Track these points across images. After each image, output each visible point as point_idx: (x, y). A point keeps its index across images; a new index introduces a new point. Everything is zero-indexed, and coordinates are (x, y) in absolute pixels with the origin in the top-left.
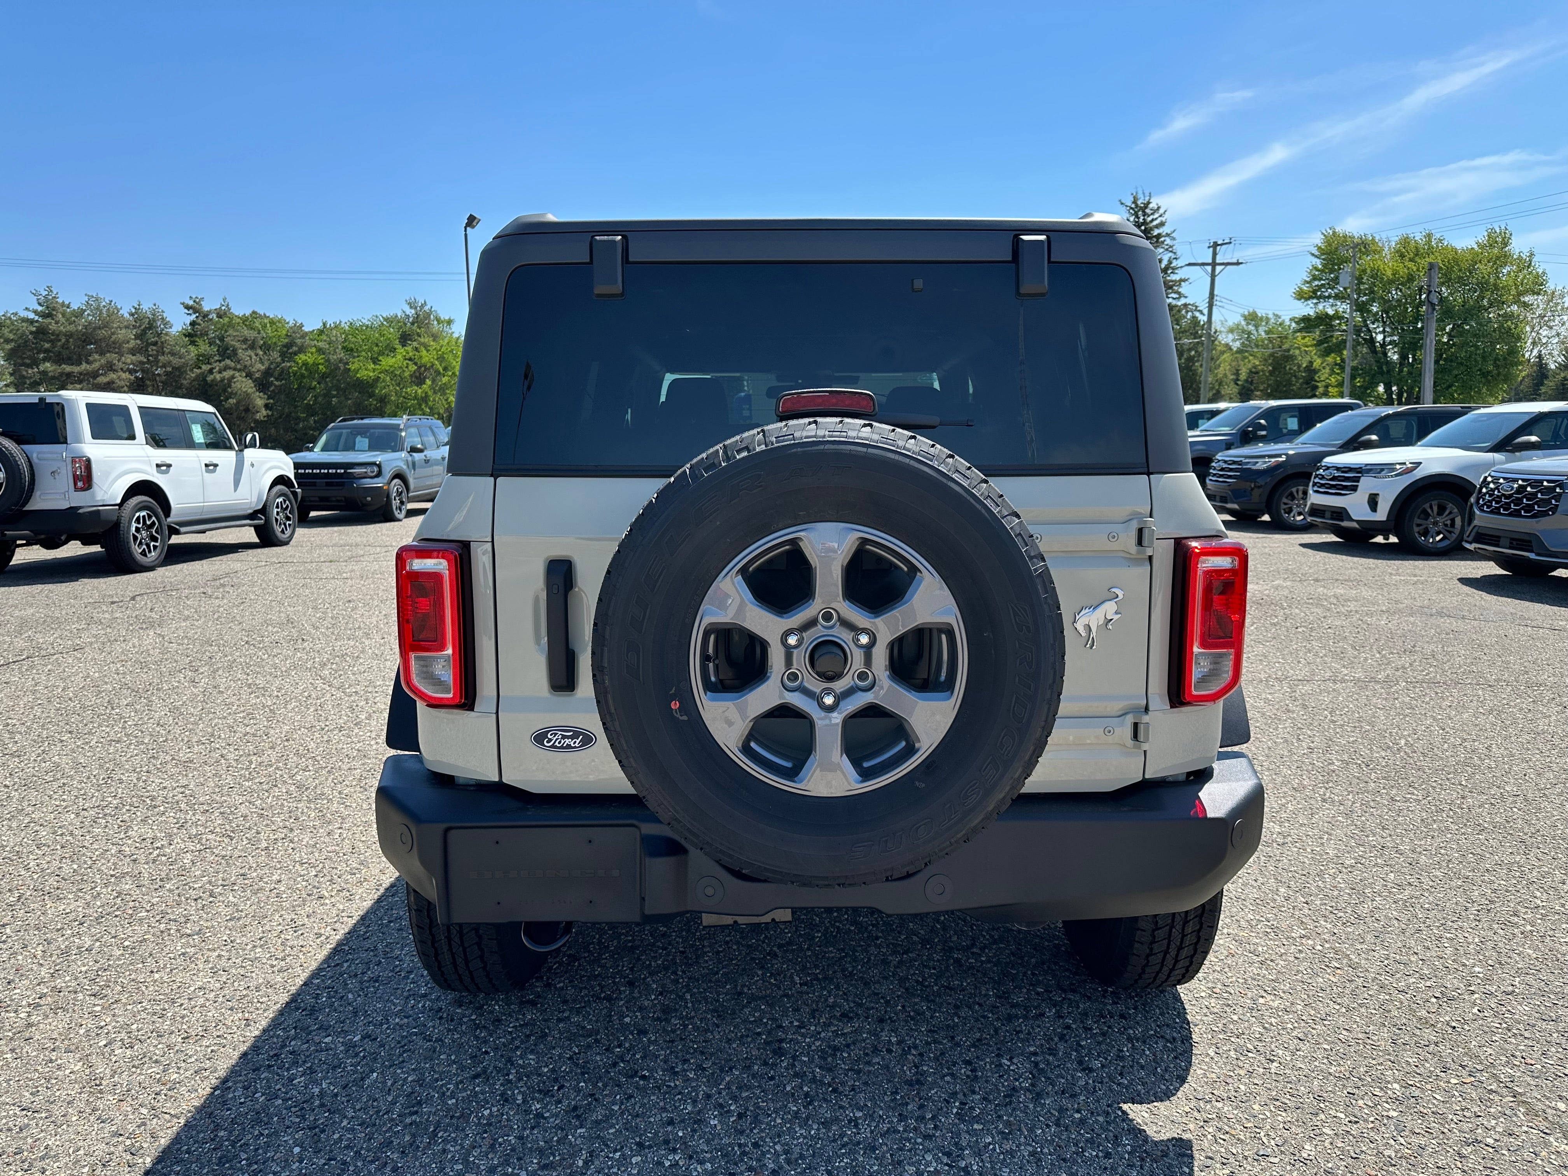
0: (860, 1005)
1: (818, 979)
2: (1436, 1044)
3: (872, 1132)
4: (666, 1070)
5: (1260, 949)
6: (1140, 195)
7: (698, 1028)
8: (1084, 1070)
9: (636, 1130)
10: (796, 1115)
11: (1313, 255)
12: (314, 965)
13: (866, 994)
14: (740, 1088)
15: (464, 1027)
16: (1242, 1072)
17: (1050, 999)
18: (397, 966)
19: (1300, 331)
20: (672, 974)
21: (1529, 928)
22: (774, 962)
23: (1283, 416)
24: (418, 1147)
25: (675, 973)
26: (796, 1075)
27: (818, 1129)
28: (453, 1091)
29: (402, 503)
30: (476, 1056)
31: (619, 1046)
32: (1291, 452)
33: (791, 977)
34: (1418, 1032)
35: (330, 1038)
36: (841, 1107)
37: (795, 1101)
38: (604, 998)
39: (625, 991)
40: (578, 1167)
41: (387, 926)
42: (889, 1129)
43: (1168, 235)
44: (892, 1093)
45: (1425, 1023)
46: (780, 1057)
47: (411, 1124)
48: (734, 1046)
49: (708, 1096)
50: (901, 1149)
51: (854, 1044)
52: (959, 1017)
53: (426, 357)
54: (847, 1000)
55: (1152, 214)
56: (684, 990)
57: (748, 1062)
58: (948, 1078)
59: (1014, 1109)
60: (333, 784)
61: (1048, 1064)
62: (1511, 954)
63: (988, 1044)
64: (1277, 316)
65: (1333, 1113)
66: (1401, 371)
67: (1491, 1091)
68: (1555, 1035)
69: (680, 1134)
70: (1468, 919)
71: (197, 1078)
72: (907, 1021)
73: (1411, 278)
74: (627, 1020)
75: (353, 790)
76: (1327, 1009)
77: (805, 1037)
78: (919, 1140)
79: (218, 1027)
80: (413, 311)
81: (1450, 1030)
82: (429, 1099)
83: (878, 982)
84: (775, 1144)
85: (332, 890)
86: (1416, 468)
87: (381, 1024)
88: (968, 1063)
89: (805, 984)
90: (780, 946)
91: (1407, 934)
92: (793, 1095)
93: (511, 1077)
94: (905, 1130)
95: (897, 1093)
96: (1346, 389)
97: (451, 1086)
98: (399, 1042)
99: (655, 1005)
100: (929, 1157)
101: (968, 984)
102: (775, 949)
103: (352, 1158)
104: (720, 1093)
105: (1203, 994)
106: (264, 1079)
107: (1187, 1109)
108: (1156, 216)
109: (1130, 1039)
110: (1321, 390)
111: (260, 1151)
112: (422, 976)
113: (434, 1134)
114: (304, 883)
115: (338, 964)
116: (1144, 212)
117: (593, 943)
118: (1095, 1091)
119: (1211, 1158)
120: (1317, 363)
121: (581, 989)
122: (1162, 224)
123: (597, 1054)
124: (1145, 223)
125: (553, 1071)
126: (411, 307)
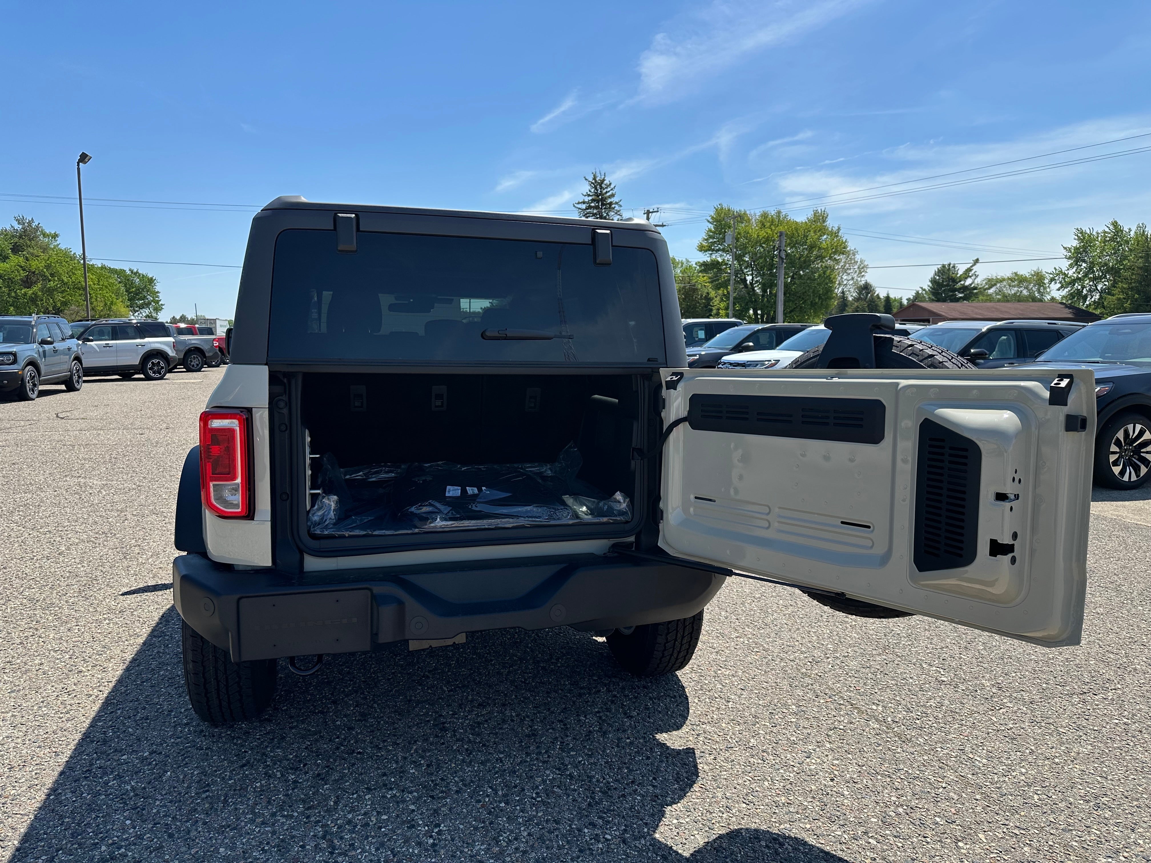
0: (489, 698)
1: (459, 687)
2: (812, 685)
3: (511, 764)
4: (374, 747)
5: (715, 645)
6: (598, 175)
7: (387, 722)
8: (628, 717)
9: (363, 782)
10: (463, 761)
11: (709, 221)
12: (93, 714)
13: (491, 692)
14: (424, 751)
15: (224, 739)
16: (714, 709)
17: (602, 682)
18: (159, 709)
19: (701, 271)
20: (361, 694)
21: (854, 623)
22: (428, 681)
23: (695, 329)
24: (217, 809)
25: (363, 693)
26: (458, 740)
27: (479, 767)
28: (230, 776)
29: (35, 385)
30: (239, 754)
31: (338, 738)
32: (703, 353)
33: (441, 688)
34: (802, 680)
35: (126, 756)
36: (490, 753)
37: (461, 754)
38: (318, 712)
39: (331, 707)
40: (331, 806)
41: (141, 685)
42: (521, 761)
43: (616, 203)
44: (519, 742)
45: (805, 675)
46: (445, 732)
47: (207, 797)
48: (414, 729)
49: (405, 758)
50: (531, 770)
51: (490, 720)
52: (551, 698)
53: (36, 264)
54: (480, 697)
55: (606, 188)
56: (372, 703)
57: (425, 737)
58: (550, 731)
59: (592, 742)
60: (58, 596)
61: (607, 716)
62: (846, 637)
63: (570, 710)
64: (688, 261)
65: (763, 723)
66: (763, 301)
67: (840, 704)
68: (870, 675)
69: (393, 780)
70: (823, 621)
71: (32, 791)
72: (520, 704)
73: (767, 240)
74: (338, 723)
75: (77, 600)
76: (755, 673)
77: (459, 719)
78: (541, 764)
79: (34, 759)
80: (21, 226)
81: (818, 678)
82: (214, 783)
83: (497, 684)
84: (454, 777)
85: (87, 666)
86: (777, 363)
87: (162, 744)
88: (560, 721)
89: (451, 690)
90: (429, 671)
91: (792, 631)
92: (459, 751)
93: (268, 763)
94: (531, 760)
95: (522, 742)
96: (730, 312)
97: (228, 773)
98: (179, 753)
99: (355, 713)
100: (548, 772)
101: (553, 679)
102: (427, 673)
103: (171, 821)
104: (412, 756)
105: (688, 672)
106: (85, 785)
107: (687, 730)
108: (609, 189)
109: (651, 699)
110: (714, 312)
111: (101, 826)
112: (181, 712)
113: (225, 801)
114: (63, 664)
115: (112, 712)
116: (601, 186)
117: (300, 682)
118: (636, 727)
119: (703, 752)
120: (713, 294)
121: (300, 709)
122: (613, 195)
123: (324, 744)
124: (601, 194)
125: (296, 756)
126: (19, 223)
